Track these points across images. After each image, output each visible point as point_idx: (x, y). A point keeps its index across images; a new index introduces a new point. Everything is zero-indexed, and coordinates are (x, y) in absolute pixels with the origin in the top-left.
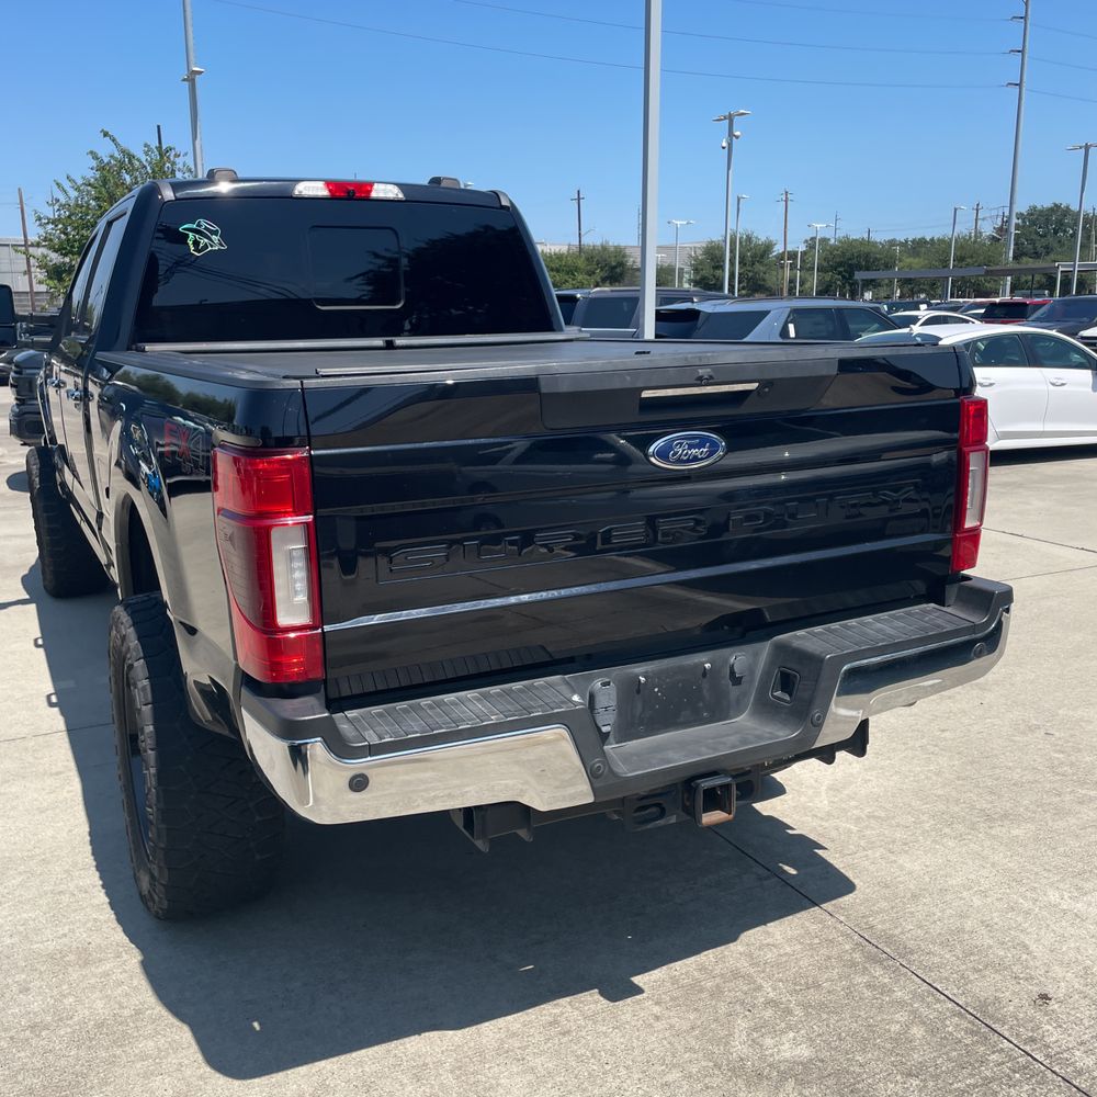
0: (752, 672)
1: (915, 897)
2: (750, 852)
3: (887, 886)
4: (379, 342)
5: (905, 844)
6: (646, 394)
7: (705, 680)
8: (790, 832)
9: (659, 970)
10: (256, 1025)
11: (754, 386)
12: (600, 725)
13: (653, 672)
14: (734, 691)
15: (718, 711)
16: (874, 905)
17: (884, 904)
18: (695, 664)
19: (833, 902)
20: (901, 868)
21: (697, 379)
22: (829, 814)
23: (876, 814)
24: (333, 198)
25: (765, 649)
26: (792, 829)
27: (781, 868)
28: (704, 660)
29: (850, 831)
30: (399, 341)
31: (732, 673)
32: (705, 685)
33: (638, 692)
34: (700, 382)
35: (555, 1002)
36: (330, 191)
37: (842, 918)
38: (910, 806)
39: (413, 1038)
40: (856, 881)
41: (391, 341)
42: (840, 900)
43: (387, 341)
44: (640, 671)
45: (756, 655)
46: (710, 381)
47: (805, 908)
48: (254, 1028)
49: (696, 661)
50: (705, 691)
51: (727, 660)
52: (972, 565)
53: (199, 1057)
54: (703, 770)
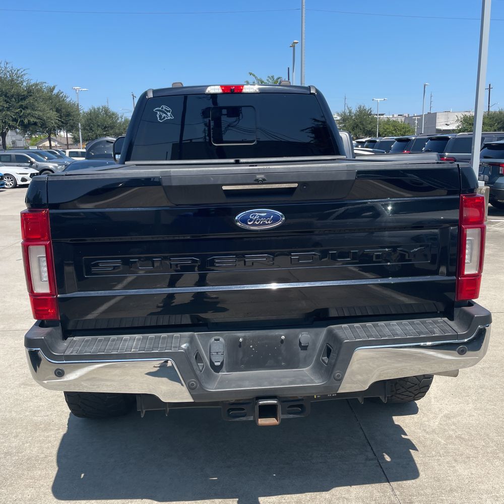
0: (314, 344)
1: (451, 490)
2: (372, 443)
3: (439, 480)
4: (232, 161)
5: (468, 458)
6: (224, 188)
7: (283, 345)
8: (403, 436)
9: (276, 497)
10: (83, 475)
11: (296, 185)
12: (214, 361)
13: (249, 336)
14: (302, 353)
15: (292, 363)
16: (422, 490)
17: (428, 491)
18: (276, 335)
19: (399, 482)
20: (456, 471)
21: (255, 181)
22: (434, 431)
23: (463, 436)
24: (224, 93)
25: (323, 332)
26: (405, 434)
27: (383, 455)
28: (282, 334)
29: (439, 443)
30: (242, 160)
31: (300, 343)
32: (283, 347)
33: (240, 346)
34: (257, 182)
35: (213, 500)
36: (223, 90)
37: (398, 493)
38: (488, 435)
39: (138, 500)
40: (421, 473)
41: (238, 160)
42: (405, 482)
43: (236, 160)
44: (241, 335)
45: (317, 335)
46: (263, 182)
47: (380, 482)
48: (81, 476)
49: (277, 334)
50: (283, 351)
51: (297, 336)
52: (476, 297)
53: (51, 484)
54: (261, 394)
